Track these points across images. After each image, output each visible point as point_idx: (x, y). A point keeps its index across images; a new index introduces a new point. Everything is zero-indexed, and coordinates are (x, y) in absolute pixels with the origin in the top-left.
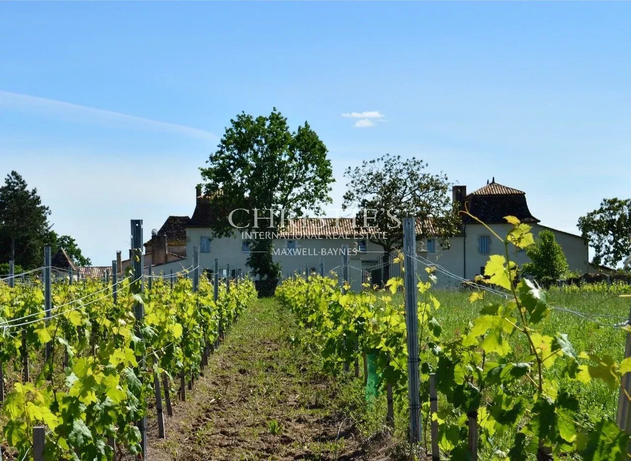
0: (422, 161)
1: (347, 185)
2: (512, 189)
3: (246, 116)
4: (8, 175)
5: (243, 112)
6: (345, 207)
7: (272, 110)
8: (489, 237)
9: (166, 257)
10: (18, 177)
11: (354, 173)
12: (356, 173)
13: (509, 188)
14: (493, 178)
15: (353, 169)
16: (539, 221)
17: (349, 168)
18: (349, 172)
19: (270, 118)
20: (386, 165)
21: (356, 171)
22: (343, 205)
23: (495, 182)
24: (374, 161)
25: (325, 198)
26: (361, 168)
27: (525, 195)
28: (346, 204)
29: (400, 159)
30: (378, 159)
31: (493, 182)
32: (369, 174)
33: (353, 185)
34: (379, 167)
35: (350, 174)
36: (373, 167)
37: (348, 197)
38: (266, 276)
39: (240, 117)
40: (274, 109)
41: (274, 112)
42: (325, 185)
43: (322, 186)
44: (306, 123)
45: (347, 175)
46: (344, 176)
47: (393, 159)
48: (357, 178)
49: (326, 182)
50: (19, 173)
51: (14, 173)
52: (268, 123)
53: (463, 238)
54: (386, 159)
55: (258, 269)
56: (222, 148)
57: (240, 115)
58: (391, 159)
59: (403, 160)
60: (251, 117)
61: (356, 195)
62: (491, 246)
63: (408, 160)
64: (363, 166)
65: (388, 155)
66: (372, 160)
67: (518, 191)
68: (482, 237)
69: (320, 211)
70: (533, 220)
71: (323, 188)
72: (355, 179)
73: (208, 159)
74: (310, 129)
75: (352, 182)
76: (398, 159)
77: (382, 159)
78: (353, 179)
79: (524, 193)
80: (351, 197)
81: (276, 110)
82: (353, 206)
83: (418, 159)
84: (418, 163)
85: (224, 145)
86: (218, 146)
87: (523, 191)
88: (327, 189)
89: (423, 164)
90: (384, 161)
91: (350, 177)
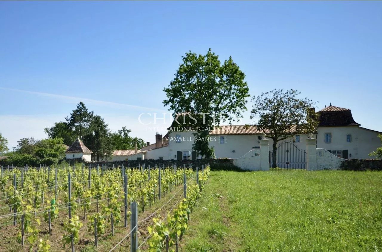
0: (297, 91)
1: (253, 106)
2: (343, 108)
3: (192, 54)
4: (78, 104)
5: (190, 51)
6: (251, 118)
7: (208, 50)
8: (330, 134)
9: (162, 145)
10: (83, 105)
11: (257, 99)
12: (258, 99)
13: (341, 108)
14: (331, 103)
15: (256, 97)
16: (360, 125)
17: (254, 96)
18: (254, 99)
19: (207, 56)
20: (274, 95)
21: (258, 98)
22: (250, 116)
23: (332, 105)
24: (268, 93)
25: (242, 107)
26: (261, 97)
27: (351, 111)
28: (252, 116)
29: (282, 91)
30: (270, 92)
31: (331, 105)
32: (265, 100)
33: (256, 106)
34: (271, 96)
35: (254, 100)
36: (268, 96)
37: (254, 112)
38: (204, 156)
39: (188, 54)
40: (210, 50)
41: (210, 52)
42: (243, 98)
43: (241, 99)
44: (230, 57)
45: (253, 100)
46: (251, 101)
47: (278, 91)
48: (258, 102)
49: (244, 96)
50: (84, 103)
51: (81, 103)
52: (206, 59)
53: (316, 135)
54: (274, 91)
55: (200, 152)
56: (177, 76)
57: (188, 53)
58: (277, 92)
59: (284, 92)
60: (195, 54)
61: (258, 111)
62: (331, 139)
63: (288, 91)
64: (262, 96)
65: (275, 89)
66: (267, 92)
67: (347, 109)
68: (326, 134)
69: (239, 115)
70: (356, 124)
71: (241, 100)
72: (257, 103)
73: (170, 84)
74: (233, 62)
75: (255, 105)
76: (281, 91)
77: (272, 92)
78: (255, 103)
79: (351, 110)
80: (256, 112)
81: (211, 50)
82: (256, 117)
83: (294, 89)
84: (294, 92)
85: (179, 74)
86: (175, 75)
87: (350, 109)
88: (244, 101)
89: (298, 92)
90: (273, 93)
91: (254, 101)
